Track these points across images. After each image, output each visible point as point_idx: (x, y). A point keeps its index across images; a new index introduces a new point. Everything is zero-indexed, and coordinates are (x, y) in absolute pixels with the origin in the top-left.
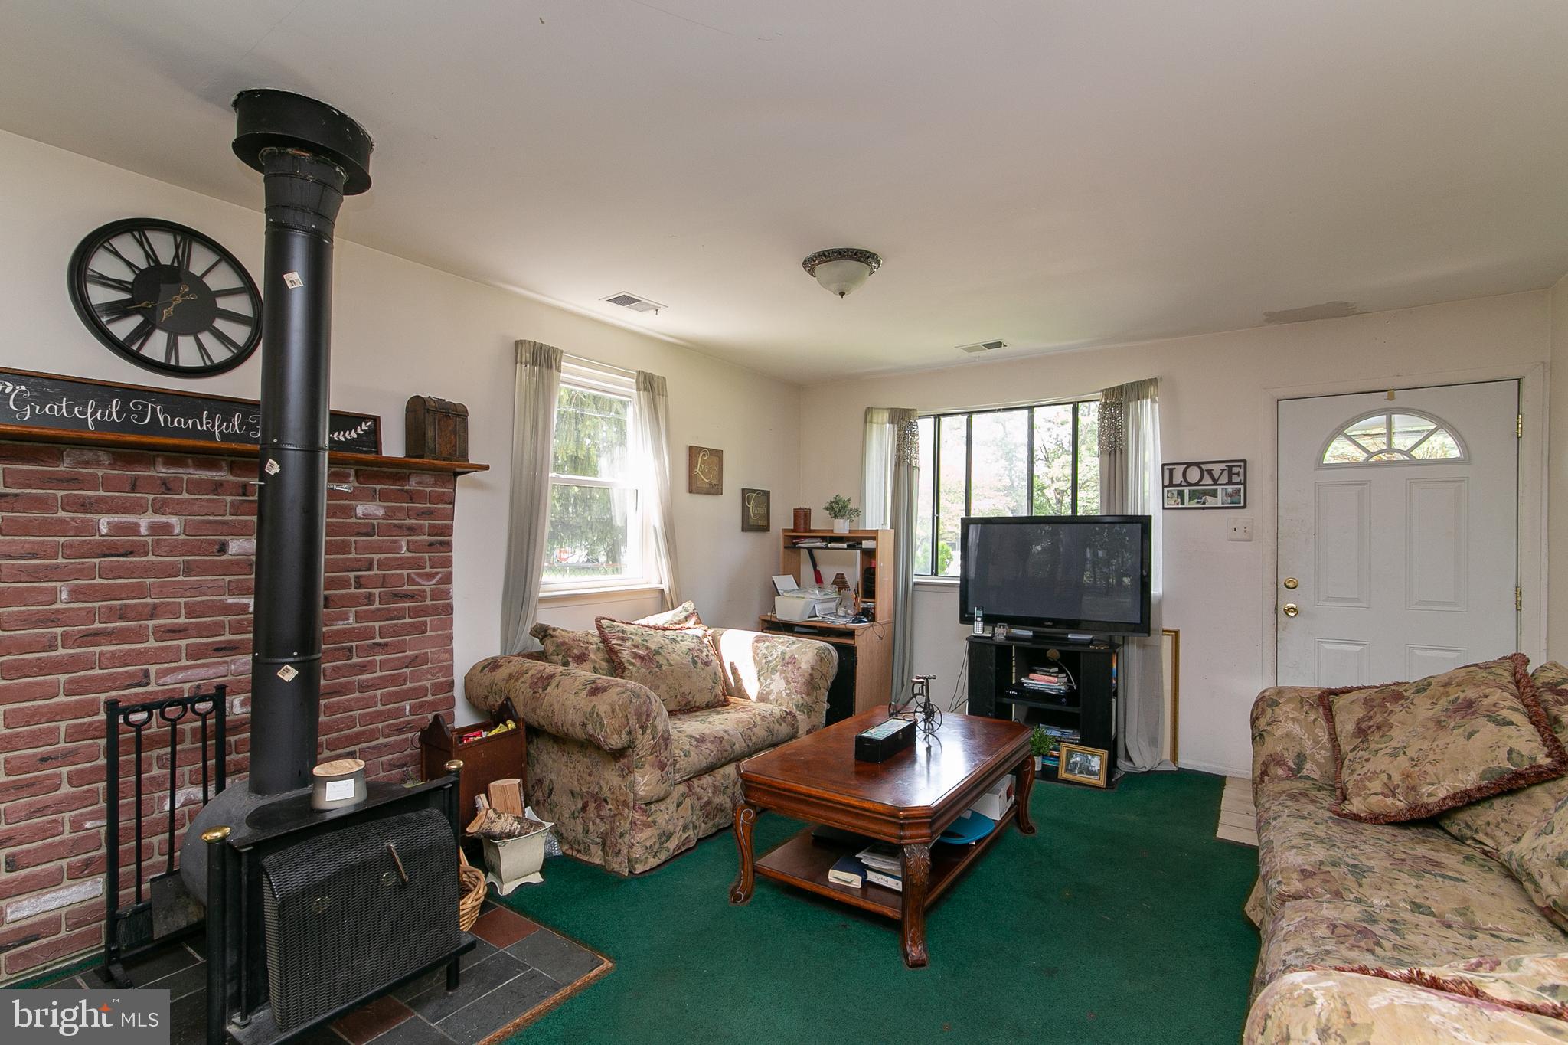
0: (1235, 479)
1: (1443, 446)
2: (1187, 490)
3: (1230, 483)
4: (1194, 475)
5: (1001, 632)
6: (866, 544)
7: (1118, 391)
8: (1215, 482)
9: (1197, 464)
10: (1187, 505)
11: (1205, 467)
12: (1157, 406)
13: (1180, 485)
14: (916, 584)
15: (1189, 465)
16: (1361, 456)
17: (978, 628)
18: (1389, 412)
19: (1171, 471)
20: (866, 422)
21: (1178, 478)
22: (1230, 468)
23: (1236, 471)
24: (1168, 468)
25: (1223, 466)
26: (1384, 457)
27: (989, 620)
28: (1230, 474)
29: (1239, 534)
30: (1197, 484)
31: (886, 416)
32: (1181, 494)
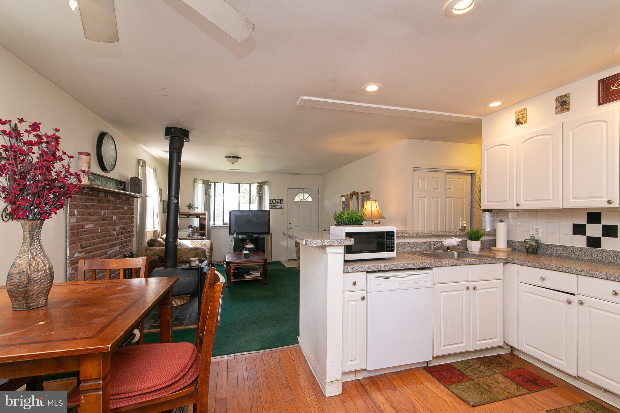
0: (281, 203)
1: (310, 199)
2: (273, 205)
3: (280, 204)
4: (274, 202)
5: (240, 236)
6: (201, 217)
7: (260, 183)
8: (278, 203)
9: (275, 199)
10: (273, 208)
11: (276, 200)
12: (268, 187)
13: (272, 204)
14: (211, 227)
15: (274, 199)
16: (300, 200)
17: (235, 236)
18: (303, 192)
19: (270, 201)
20: (194, 182)
21: (271, 202)
22: (280, 201)
23: (281, 201)
24: (270, 200)
25: (279, 200)
26: (302, 200)
27: (238, 234)
28: (281, 202)
29: (282, 214)
30: (275, 204)
31: (201, 181)
32: (272, 205)
